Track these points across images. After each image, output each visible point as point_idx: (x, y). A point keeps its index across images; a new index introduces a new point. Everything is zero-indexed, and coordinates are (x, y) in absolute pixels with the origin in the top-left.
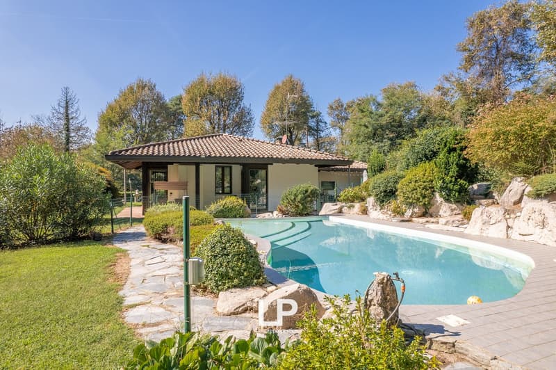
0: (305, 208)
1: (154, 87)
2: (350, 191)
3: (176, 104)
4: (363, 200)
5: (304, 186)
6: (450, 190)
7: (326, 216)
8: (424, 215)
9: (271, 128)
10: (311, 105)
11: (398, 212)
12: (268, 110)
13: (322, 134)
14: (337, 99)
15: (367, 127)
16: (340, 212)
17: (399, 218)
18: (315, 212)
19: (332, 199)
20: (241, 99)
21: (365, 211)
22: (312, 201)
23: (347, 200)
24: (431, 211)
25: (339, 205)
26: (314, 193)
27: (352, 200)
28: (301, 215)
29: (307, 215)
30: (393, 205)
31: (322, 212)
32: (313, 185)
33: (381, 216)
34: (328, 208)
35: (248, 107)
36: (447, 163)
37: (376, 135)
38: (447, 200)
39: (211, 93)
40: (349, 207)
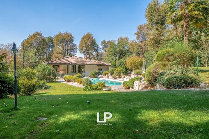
0: (95, 76)
1: (42, 34)
2: (105, 72)
3: (48, 40)
4: (108, 74)
5: (95, 71)
6: (123, 73)
7: (100, 78)
8: (119, 77)
9: (82, 50)
10: (95, 42)
11: (114, 77)
12: (81, 44)
13: (99, 52)
14: (104, 40)
15: (112, 52)
16: (103, 77)
17: (114, 78)
18: (97, 77)
19: (101, 74)
20: (73, 41)
21: (108, 77)
22: (96, 74)
23: (104, 74)
24: (121, 76)
25: (103, 75)
26: (97, 73)
27: (105, 74)
28: (94, 77)
29: (95, 77)
30: (113, 75)
31: (99, 77)
32: (97, 71)
33: (111, 78)
34: (100, 76)
35: (75, 44)
36: (123, 67)
37: (115, 54)
38: (123, 74)
39: (64, 39)
40: (105, 76)
